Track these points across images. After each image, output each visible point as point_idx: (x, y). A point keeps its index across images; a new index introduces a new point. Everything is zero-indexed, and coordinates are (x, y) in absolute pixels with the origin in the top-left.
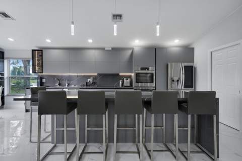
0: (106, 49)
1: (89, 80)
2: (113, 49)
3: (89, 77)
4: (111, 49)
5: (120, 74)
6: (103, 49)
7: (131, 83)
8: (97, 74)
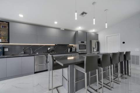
0: (61, 29)
1: (49, 49)
2: (65, 30)
4: (64, 29)
5: (70, 45)
8: (54, 45)
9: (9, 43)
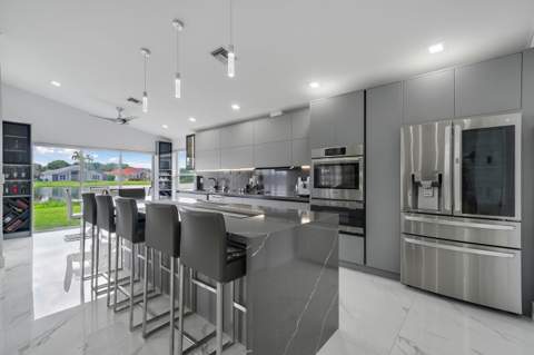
0: (272, 115)
5: (303, 167)
6: (267, 116)
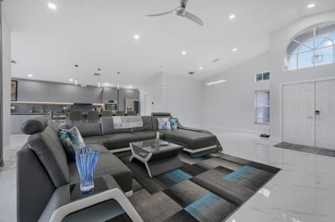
0: (82, 86)
1: (64, 108)
2: (88, 86)
3: (65, 106)
4: (86, 86)
5: (93, 104)
6: (79, 85)
7: (102, 110)
8: (72, 104)
9: (16, 100)
